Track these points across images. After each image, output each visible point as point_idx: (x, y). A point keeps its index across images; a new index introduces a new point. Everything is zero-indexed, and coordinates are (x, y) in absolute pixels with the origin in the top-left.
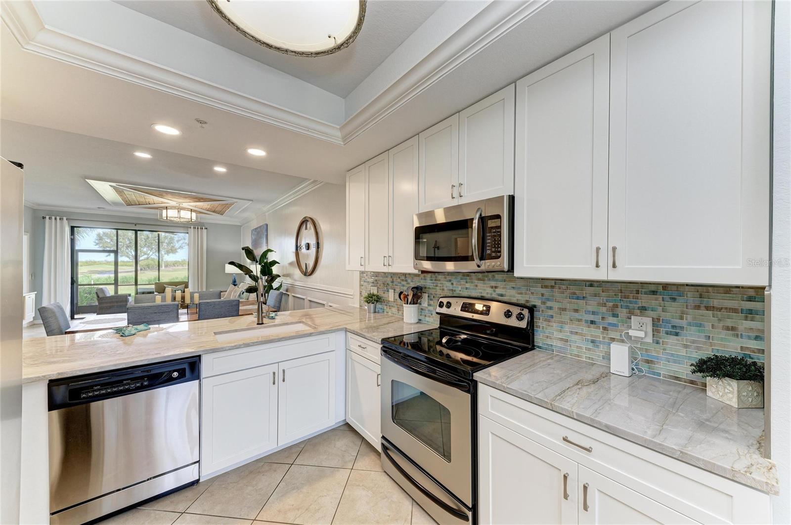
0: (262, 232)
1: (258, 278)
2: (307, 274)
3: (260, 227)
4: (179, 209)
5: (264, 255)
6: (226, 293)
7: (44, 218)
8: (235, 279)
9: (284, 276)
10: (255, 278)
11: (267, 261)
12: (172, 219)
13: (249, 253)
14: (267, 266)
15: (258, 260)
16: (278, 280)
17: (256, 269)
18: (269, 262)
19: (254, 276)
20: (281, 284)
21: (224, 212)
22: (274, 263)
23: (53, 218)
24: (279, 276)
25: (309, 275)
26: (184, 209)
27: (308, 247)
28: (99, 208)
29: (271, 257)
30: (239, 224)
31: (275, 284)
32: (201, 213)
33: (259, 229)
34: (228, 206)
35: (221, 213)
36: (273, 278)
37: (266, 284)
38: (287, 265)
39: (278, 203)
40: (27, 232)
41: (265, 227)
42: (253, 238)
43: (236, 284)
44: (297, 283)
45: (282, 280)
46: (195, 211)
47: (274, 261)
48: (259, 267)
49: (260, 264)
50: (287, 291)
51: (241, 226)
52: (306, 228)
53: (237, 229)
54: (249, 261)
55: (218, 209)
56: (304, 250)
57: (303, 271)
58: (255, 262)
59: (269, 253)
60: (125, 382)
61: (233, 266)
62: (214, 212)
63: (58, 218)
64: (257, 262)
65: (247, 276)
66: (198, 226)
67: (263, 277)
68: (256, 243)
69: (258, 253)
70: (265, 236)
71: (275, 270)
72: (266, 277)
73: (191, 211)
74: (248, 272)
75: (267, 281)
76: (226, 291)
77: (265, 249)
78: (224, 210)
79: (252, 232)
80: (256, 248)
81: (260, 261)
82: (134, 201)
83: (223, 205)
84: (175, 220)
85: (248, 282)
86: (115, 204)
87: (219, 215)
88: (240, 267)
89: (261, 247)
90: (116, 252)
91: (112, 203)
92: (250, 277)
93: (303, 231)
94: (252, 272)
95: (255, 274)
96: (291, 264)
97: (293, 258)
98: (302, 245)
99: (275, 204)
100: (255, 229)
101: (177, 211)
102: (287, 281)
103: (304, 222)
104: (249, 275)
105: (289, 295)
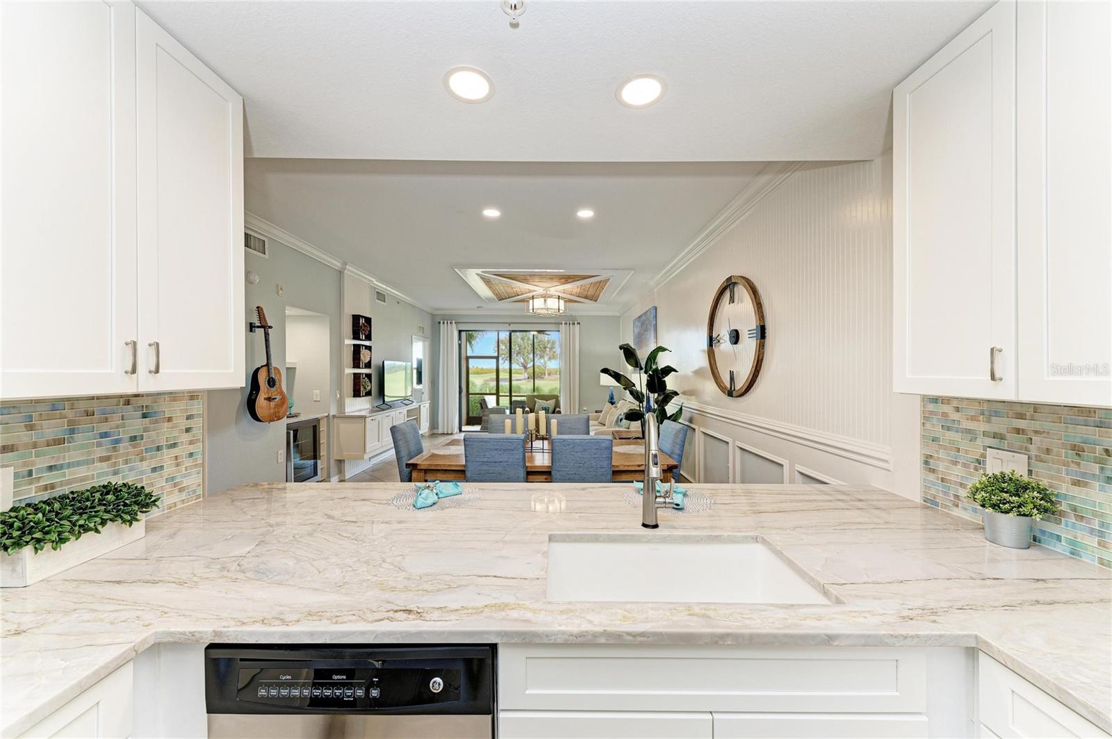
0: (648, 322)
1: (643, 395)
2: (734, 393)
3: (645, 313)
4: (545, 297)
5: (652, 357)
6: (601, 414)
7: (439, 323)
8: (612, 394)
9: (684, 393)
10: (638, 396)
11: (657, 368)
12: (539, 311)
13: (629, 354)
14: (658, 377)
15: (643, 366)
16: (675, 400)
17: (640, 380)
18: (660, 369)
19: (637, 392)
20: (681, 409)
21: (599, 296)
22: (668, 370)
23: (446, 322)
24: (676, 394)
25: (737, 397)
26: (551, 296)
27: (735, 337)
28: (478, 307)
29: (663, 361)
30: (617, 314)
31: (670, 409)
32: (571, 301)
33: (644, 317)
34: (601, 285)
35: (594, 298)
36: (667, 397)
37: (656, 406)
38: (691, 374)
39: (674, 265)
40: (427, 338)
41: (653, 312)
42: (636, 331)
43: (613, 401)
44: (710, 409)
45: (682, 401)
46: (563, 298)
47: (668, 367)
48: (645, 377)
49: (646, 372)
50: (691, 420)
51: (620, 317)
52: (732, 300)
53: (614, 321)
54: (630, 368)
55: (591, 292)
56: (725, 345)
57: (726, 388)
58: (638, 369)
59: (660, 353)
60: (335, 677)
61: (607, 375)
62: (586, 297)
63: (449, 322)
64: (641, 369)
65: (628, 391)
66: (569, 320)
67: (651, 395)
68: (640, 338)
69: (643, 355)
70: (653, 329)
71: (670, 382)
72: (656, 395)
73: (559, 298)
74: (629, 385)
75: (656, 402)
76: (601, 411)
77: (653, 347)
78: (598, 292)
79: (634, 323)
80: (640, 348)
81: (646, 367)
82: (503, 293)
83: (596, 283)
84: (542, 312)
85: (629, 403)
86: (489, 300)
87: (592, 302)
88: (617, 377)
89: (647, 345)
90: (497, 358)
91: (486, 299)
92: (632, 393)
93: (726, 307)
94: (634, 385)
95: (639, 389)
96: (698, 373)
97: (703, 362)
98: (721, 336)
99: (669, 271)
100: (639, 317)
101: (543, 299)
102: (690, 404)
103: (729, 286)
104: (629, 391)
105: (694, 429)
